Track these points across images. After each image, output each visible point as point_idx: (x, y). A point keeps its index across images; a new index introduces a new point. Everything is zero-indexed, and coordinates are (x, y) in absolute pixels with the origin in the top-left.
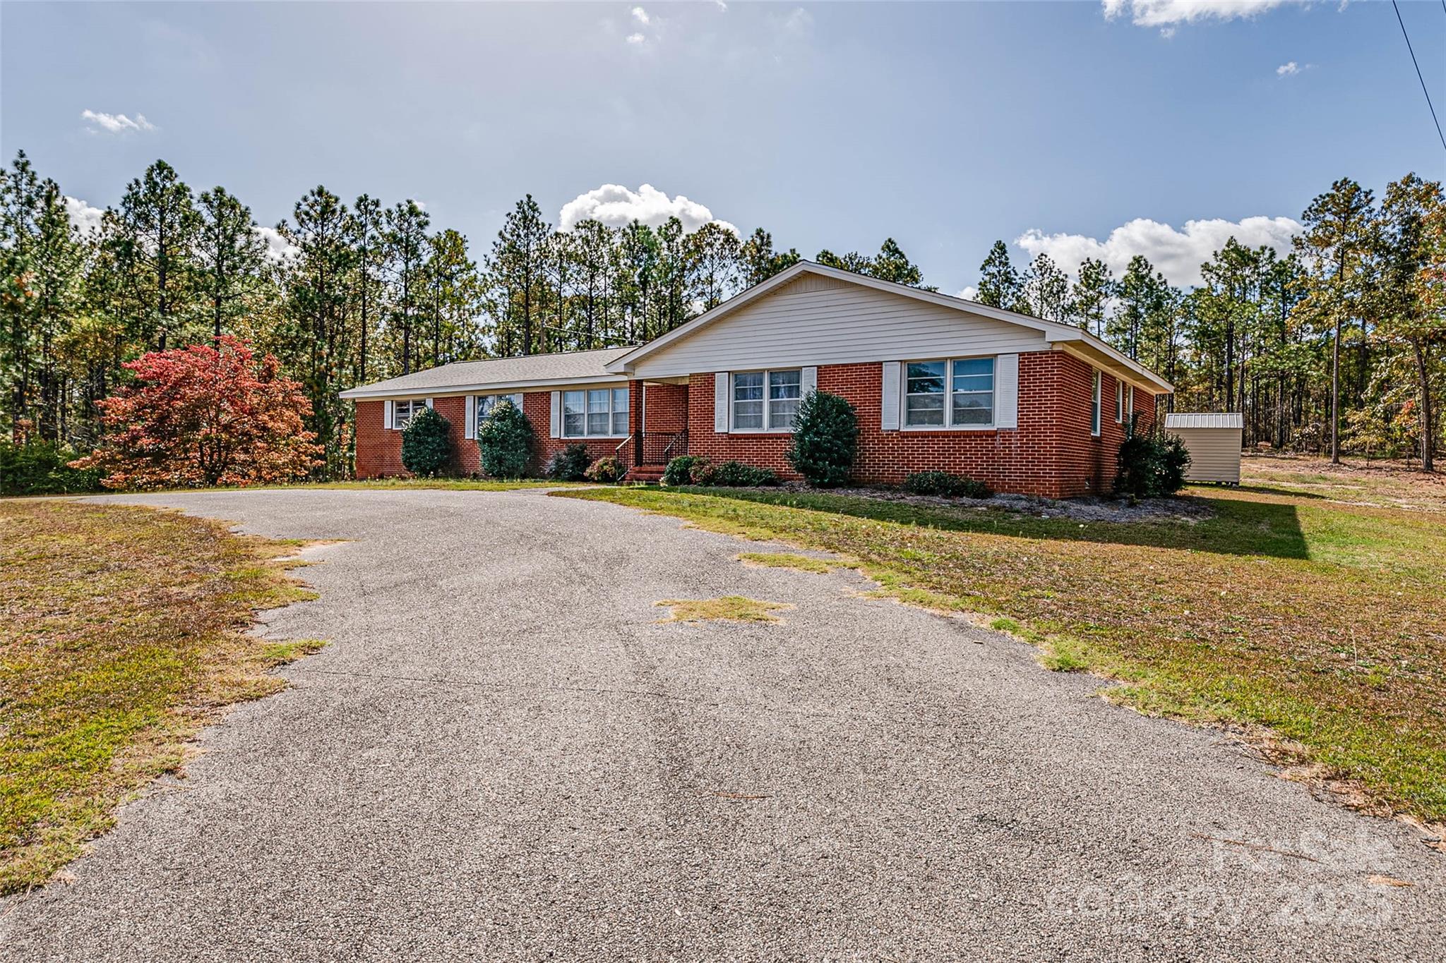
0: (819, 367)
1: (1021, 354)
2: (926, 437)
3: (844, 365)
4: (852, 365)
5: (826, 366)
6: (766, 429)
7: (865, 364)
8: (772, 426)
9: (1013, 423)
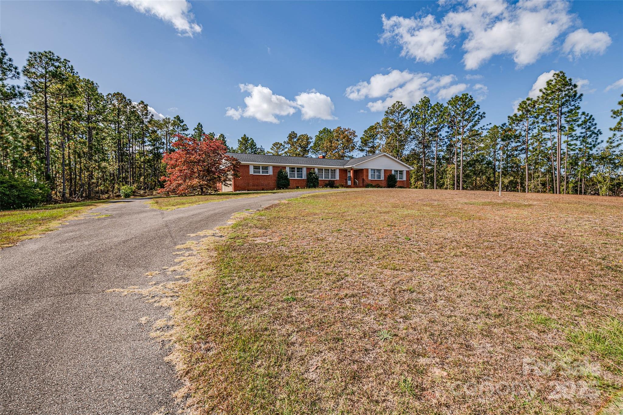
0: (384, 170)
4: (388, 170)
6: (376, 179)
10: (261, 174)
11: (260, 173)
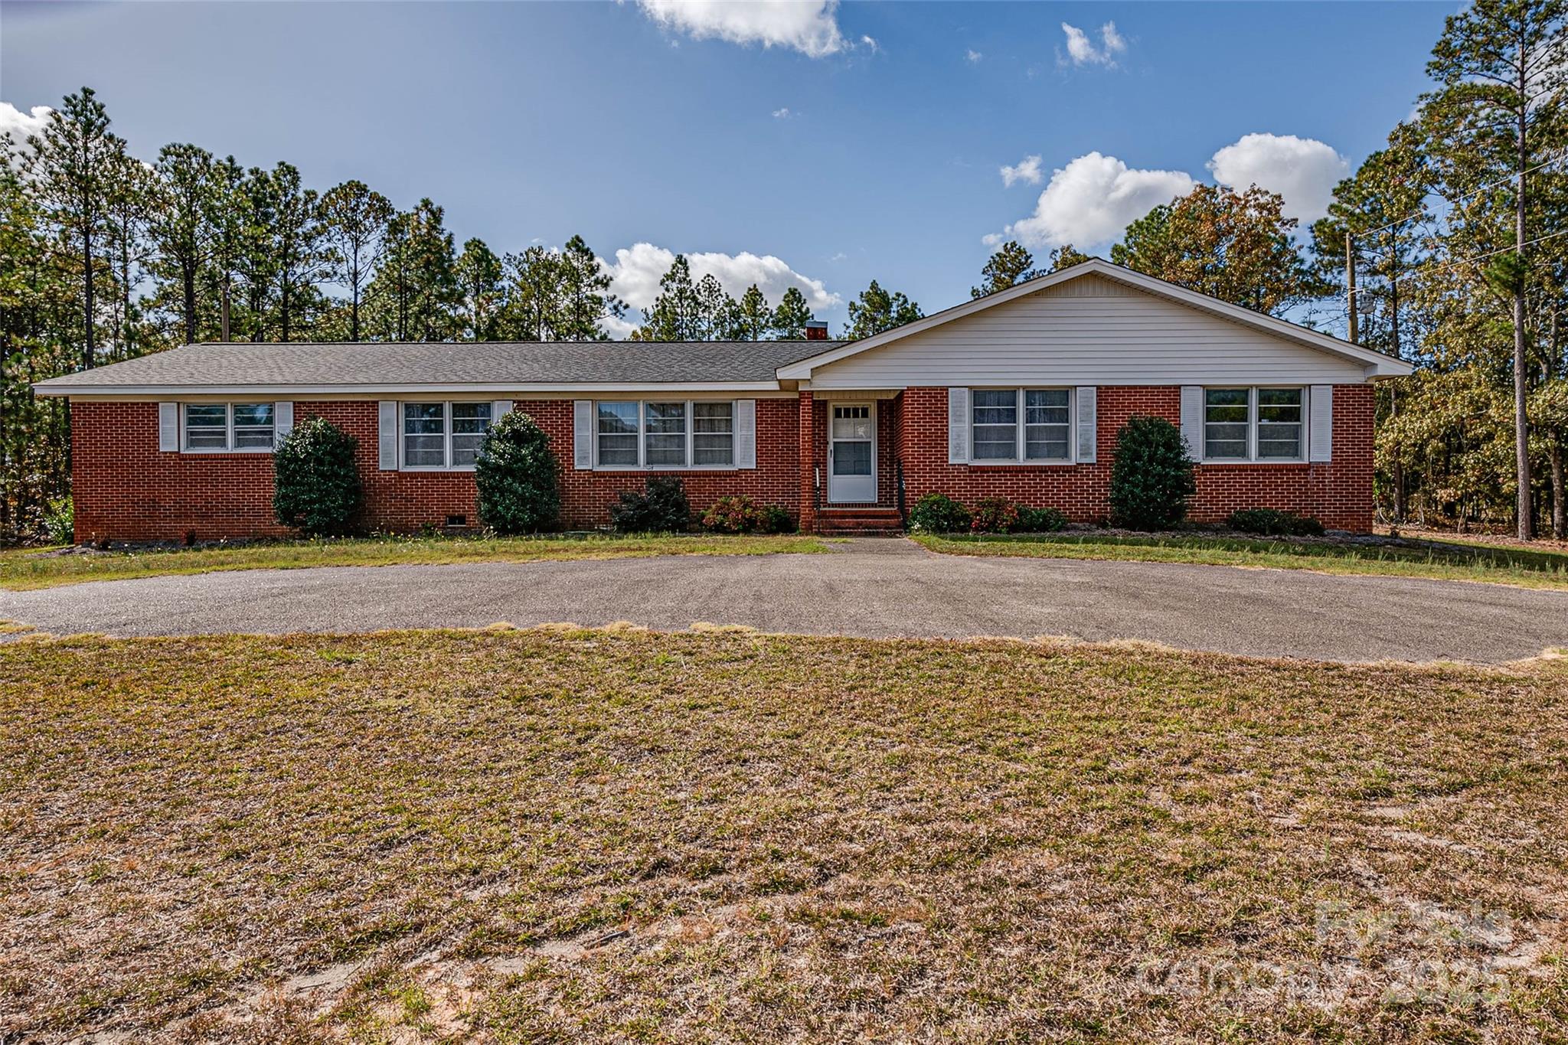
0: (1098, 387)
1: (1335, 386)
2: (1232, 470)
3: (1130, 387)
4: (1141, 387)
5: (1107, 387)
6: (1021, 460)
7: (1158, 387)
8: (1029, 456)
9: (1327, 458)
10: (230, 449)
11: (223, 443)
